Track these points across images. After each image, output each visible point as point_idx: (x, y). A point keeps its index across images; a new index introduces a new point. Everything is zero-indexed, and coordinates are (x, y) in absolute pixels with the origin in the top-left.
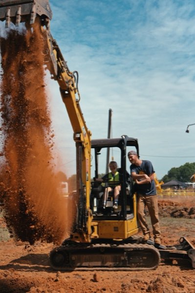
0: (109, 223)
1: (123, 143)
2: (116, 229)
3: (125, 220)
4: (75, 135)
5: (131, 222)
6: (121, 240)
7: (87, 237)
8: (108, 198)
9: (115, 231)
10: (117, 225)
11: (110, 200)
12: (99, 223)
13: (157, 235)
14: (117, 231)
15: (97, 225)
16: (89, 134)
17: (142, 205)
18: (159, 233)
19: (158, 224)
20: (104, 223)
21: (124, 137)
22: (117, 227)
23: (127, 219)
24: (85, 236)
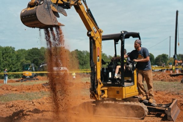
0: (114, 88)
1: (122, 37)
2: (118, 92)
3: (124, 86)
4: (88, 33)
5: (130, 88)
6: (121, 99)
7: (98, 97)
8: (118, 72)
9: (117, 93)
10: (118, 90)
11: (120, 74)
12: (108, 88)
13: (151, 96)
14: (119, 93)
15: (107, 90)
16: (100, 32)
17: (140, 77)
18: (152, 95)
19: (152, 89)
20: (111, 88)
21: (123, 32)
22: (119, 91)
23: (125, 86)
24: (96, 96)
